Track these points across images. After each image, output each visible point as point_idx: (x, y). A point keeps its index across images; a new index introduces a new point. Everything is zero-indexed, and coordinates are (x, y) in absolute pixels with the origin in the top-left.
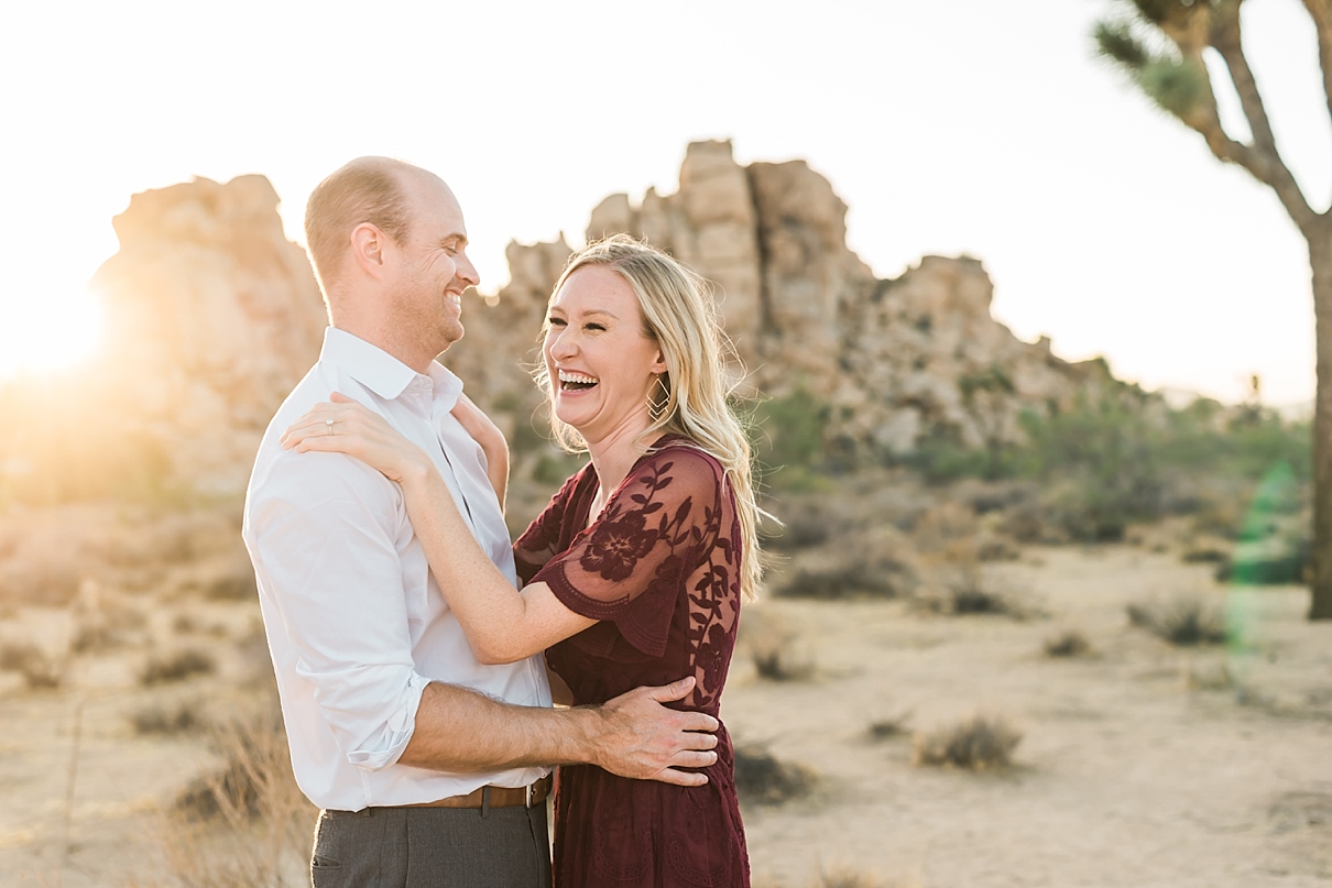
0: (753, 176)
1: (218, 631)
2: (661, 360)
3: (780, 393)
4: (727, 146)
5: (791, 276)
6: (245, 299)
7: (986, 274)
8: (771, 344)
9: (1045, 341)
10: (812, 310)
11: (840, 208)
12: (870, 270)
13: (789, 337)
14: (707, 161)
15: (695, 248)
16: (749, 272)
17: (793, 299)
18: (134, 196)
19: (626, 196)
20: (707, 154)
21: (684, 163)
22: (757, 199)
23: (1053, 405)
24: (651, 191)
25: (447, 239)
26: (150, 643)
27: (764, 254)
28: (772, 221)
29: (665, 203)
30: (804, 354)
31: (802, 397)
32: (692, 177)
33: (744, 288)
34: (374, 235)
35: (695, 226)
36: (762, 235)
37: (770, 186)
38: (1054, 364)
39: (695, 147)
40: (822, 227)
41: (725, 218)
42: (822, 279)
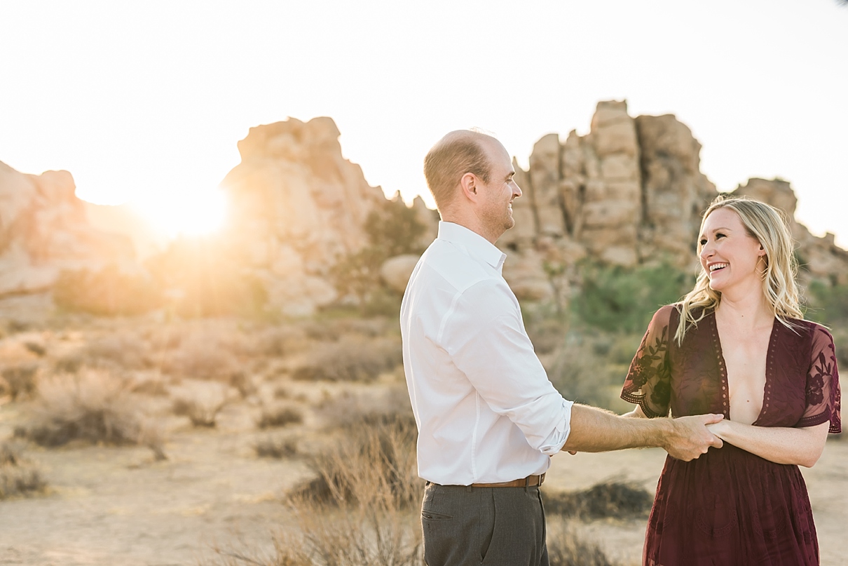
0: (639, 124)
1: (302, 398)
2: (762, 248)
3: (653, 265)
4: (624, 105)
5: (661, 190)
6: (316, 195)
7: (793, 191)
8: (647, 233)
9: (830, 237)
10: (675, 212)
11: (696, 146)
12: (715, 187)
13: (659, 229)
14: (610, 114)
15: (600, 170)
16: (635, 187)
17: (662, 204)
18: (251, 129)
19: (557, 135)
20: (610, 109)
21: (594, 115)
22: (641, 139)
23: (834, 279)
24: (573, 133)
25: (508, 176)
26: (261, 403)
27: (645, 175)
28: (651, 154)
29: (582, 140)
30: (668, 240)
31: (667, 267)
32: (599, 124)
33: (631, 196)
34: (472, 178)
35: (600, 157)
36: (644, 163)
37: (650, 131)
38: (835, 252)
39: (602, 105)
40: (683, 158)
41: (620, 151)
42: (682, 192)
